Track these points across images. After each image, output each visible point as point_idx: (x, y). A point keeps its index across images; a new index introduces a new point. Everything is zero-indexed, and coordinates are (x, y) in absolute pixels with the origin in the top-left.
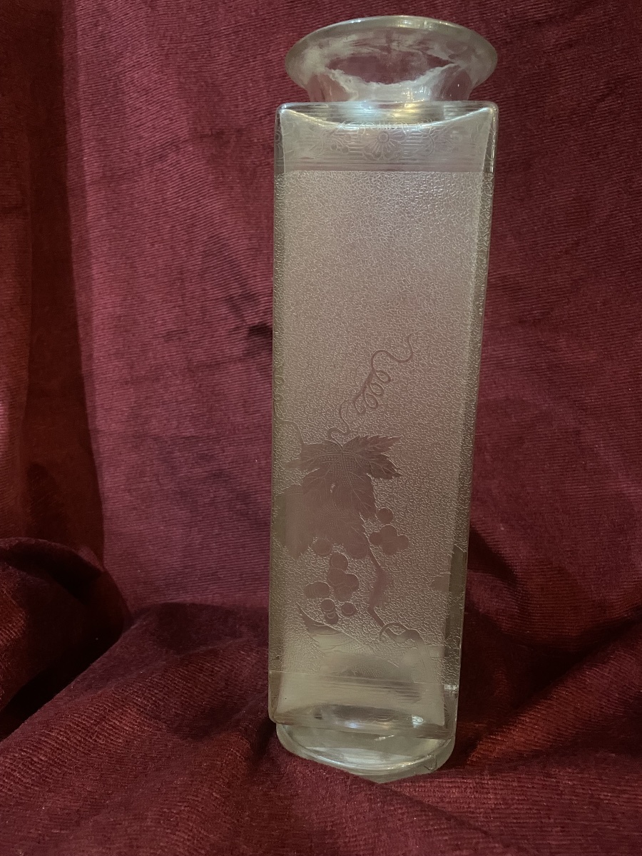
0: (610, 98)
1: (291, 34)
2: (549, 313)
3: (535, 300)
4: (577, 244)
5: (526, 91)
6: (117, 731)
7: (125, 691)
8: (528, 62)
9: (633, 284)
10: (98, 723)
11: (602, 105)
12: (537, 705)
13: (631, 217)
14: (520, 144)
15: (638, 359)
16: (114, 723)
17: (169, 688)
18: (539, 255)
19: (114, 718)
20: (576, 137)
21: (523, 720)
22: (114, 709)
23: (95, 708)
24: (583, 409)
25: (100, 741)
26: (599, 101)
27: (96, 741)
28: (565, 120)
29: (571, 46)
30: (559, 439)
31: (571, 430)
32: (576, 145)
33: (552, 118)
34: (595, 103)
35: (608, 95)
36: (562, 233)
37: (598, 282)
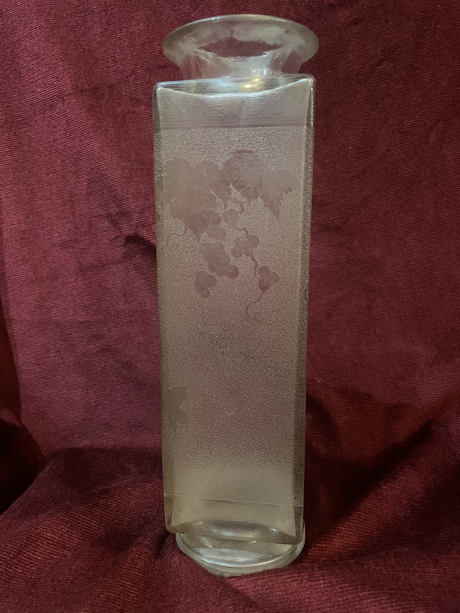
0: (385, 62)
1: (148, 12)
2: (346, 222)
3: (336, 213)
4: (365, 170)
5: (325, 57)
6: (31, 561)
7: (37, 529)
8: (326, 35)
9: (405, 199)
10: (16, 556)
11: (381, 67)
12: (350, 516)
13: (402, 150)
14: (321, 97)
15: (409, 254)
16: (29, 555)
17: (71, 523)
18: (338, 179)
19: (29, 551)
20: (362, 92)
21: (340, 529)
22: (28, 544)
23: (13, 545)
24: (373, 291)
25: (19, 571)
26: (377, 65)
27: (15, 571)
28: (354, 79)
29: (356, 23)
30: (356, 313)
31: (365, 307)
32: (362, 98)
33: (344, 77)
34: (374, 66)
35: (384, 60)
36: (354, 163)
37: (380, 198)
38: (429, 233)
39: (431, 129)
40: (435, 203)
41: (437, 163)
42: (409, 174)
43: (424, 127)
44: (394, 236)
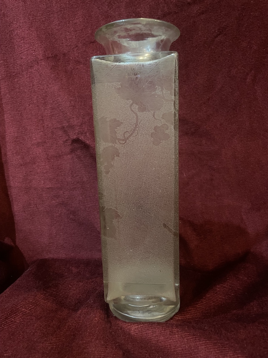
0: (220, 36)
1: (84, 11)
2: (198, 130)
3: (192, 124)
4: (209, 99)
5: (185, 34)
6: (13, 323)
7: (17, 306)
8: (185, 21)
9: (232, 116)
10: (4, 320)
11: (217, 39)
12: (197, 302)
13: (230, 87)
14: (183, 57)
15: (235, 148)
16: (12, 320)
17: (36, 304)
18: (193, 105)
19: (12, 318)
20: (207, 53)
21: (190, 309)
22: (11, 314)
23: (3, 314)
24: (214, 170)
25: (5, 327)
26: (215, 37)
27: (3, 327)
28: (202, 46)
29: (203, 13)
30: (204, 183)
31: (209, 179)
32: (207, 57)
33: (196, 45)
34: (214, 38)
35: (219, 35)
36: (202, 95)
37: (218, 116)
38: (246, 136)
39: (247, 74)
40: (250, 118)
41: (251, 95)
42: (235, 101)
43: (243, 73)
44: (226, 138)
